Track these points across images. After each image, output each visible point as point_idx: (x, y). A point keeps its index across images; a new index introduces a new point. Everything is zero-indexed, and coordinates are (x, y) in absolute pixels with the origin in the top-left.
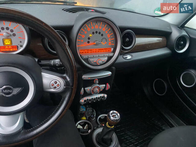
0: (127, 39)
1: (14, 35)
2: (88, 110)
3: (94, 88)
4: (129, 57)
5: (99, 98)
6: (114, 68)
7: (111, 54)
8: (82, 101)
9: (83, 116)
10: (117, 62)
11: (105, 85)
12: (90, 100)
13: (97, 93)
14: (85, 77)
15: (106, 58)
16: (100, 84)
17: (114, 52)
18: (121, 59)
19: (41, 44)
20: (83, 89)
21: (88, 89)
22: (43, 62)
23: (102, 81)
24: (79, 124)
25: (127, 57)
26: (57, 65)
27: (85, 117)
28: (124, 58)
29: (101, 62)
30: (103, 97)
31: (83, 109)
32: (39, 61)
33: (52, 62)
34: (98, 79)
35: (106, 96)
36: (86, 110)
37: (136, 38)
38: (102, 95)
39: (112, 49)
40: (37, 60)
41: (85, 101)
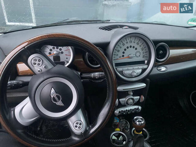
0: (161, 52)
1: (62, 53)
2: (122, 122)
3: (128, 100)
4: (163, 69)
5: (133, 110)
6: (148, 79)
7: (145, 67)
8: (117, 112)
9: (117, 128)
10: (152, 73)
11: (139, 97)
12: (124, 111)
13: (131, 105)
14: (120, 88)
15: (140, 71)
16: (134, 95)
17: (148, 64)
18: (155, 71)
19: (82, 59)
20: (117, 100)
21: (123, 100)
22: (84, 75)
23: (137, 92)
24: (114, 135)
25: (161, 69)
26: (97, 78)
27: (119, 128)
28: (158, 70)
29: (136, 74)
30: (138, 109)
31: (116, 121)
32: (81, 74)
33: (92, 75)
34: (133, 91)
35: (140, 108)
36: (120, 121)
37: (170, 50)
38: (136, 107)
39: (146, 62)
40: (79, 73)
41: (119, 112)
